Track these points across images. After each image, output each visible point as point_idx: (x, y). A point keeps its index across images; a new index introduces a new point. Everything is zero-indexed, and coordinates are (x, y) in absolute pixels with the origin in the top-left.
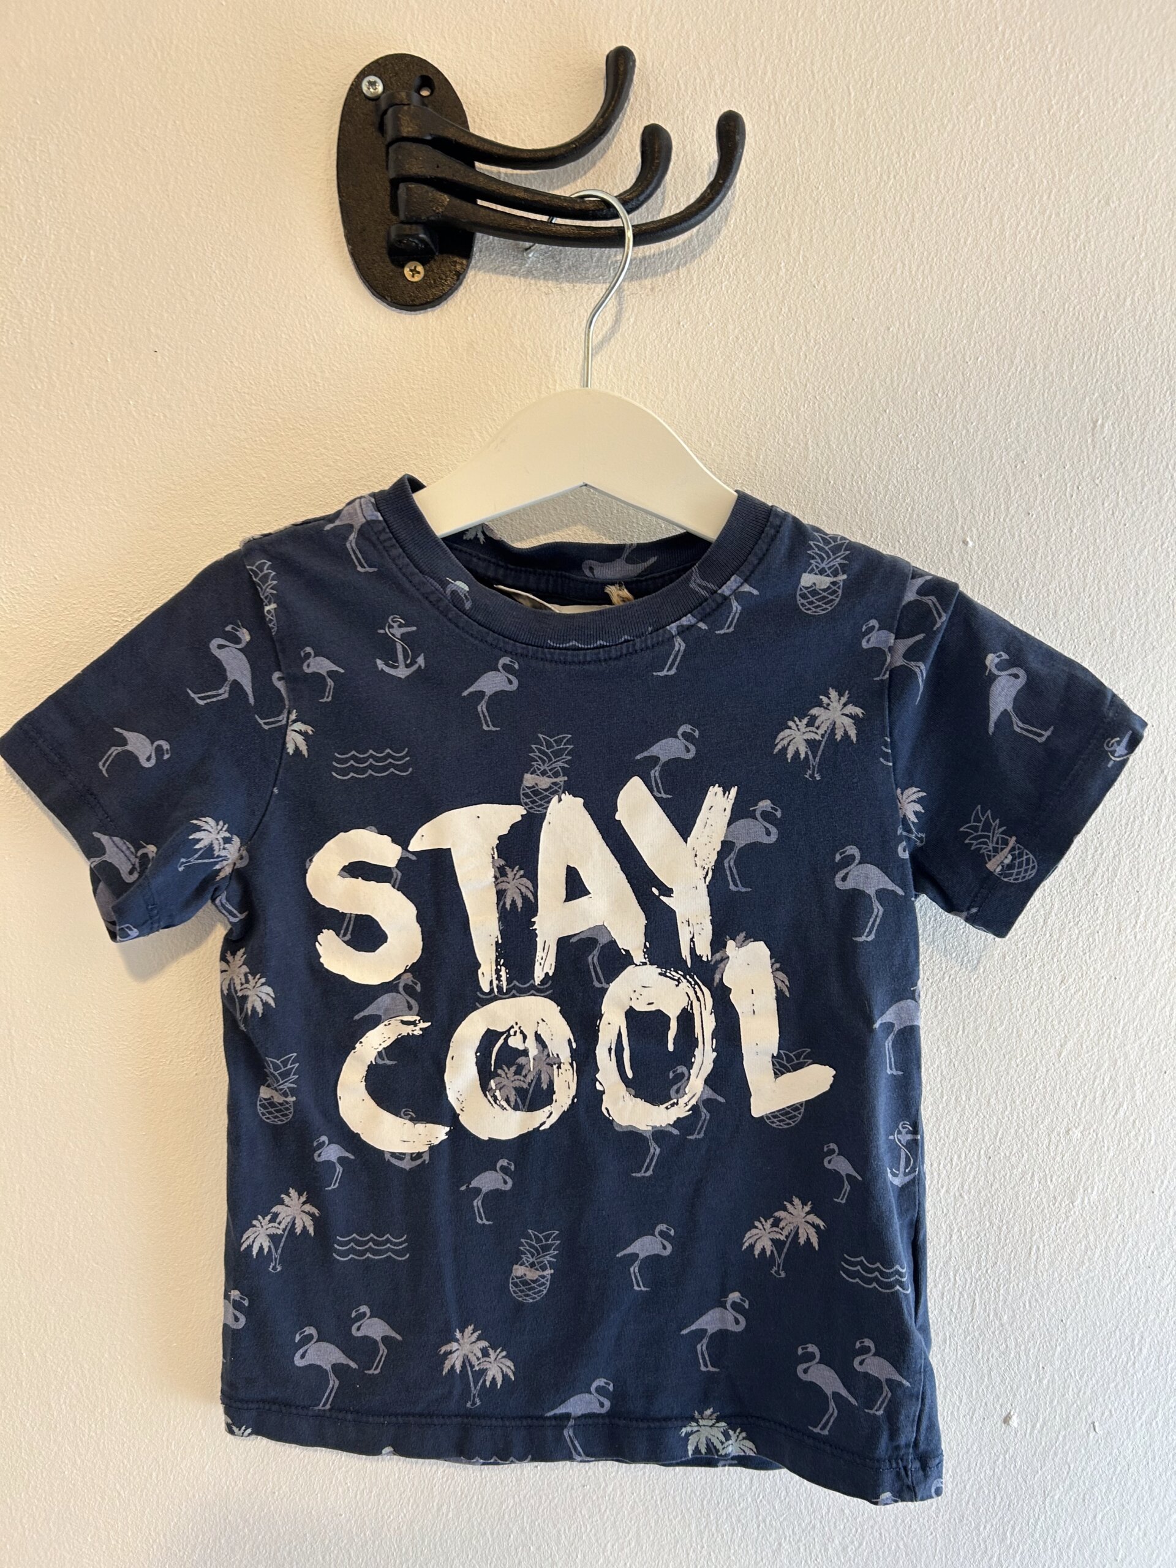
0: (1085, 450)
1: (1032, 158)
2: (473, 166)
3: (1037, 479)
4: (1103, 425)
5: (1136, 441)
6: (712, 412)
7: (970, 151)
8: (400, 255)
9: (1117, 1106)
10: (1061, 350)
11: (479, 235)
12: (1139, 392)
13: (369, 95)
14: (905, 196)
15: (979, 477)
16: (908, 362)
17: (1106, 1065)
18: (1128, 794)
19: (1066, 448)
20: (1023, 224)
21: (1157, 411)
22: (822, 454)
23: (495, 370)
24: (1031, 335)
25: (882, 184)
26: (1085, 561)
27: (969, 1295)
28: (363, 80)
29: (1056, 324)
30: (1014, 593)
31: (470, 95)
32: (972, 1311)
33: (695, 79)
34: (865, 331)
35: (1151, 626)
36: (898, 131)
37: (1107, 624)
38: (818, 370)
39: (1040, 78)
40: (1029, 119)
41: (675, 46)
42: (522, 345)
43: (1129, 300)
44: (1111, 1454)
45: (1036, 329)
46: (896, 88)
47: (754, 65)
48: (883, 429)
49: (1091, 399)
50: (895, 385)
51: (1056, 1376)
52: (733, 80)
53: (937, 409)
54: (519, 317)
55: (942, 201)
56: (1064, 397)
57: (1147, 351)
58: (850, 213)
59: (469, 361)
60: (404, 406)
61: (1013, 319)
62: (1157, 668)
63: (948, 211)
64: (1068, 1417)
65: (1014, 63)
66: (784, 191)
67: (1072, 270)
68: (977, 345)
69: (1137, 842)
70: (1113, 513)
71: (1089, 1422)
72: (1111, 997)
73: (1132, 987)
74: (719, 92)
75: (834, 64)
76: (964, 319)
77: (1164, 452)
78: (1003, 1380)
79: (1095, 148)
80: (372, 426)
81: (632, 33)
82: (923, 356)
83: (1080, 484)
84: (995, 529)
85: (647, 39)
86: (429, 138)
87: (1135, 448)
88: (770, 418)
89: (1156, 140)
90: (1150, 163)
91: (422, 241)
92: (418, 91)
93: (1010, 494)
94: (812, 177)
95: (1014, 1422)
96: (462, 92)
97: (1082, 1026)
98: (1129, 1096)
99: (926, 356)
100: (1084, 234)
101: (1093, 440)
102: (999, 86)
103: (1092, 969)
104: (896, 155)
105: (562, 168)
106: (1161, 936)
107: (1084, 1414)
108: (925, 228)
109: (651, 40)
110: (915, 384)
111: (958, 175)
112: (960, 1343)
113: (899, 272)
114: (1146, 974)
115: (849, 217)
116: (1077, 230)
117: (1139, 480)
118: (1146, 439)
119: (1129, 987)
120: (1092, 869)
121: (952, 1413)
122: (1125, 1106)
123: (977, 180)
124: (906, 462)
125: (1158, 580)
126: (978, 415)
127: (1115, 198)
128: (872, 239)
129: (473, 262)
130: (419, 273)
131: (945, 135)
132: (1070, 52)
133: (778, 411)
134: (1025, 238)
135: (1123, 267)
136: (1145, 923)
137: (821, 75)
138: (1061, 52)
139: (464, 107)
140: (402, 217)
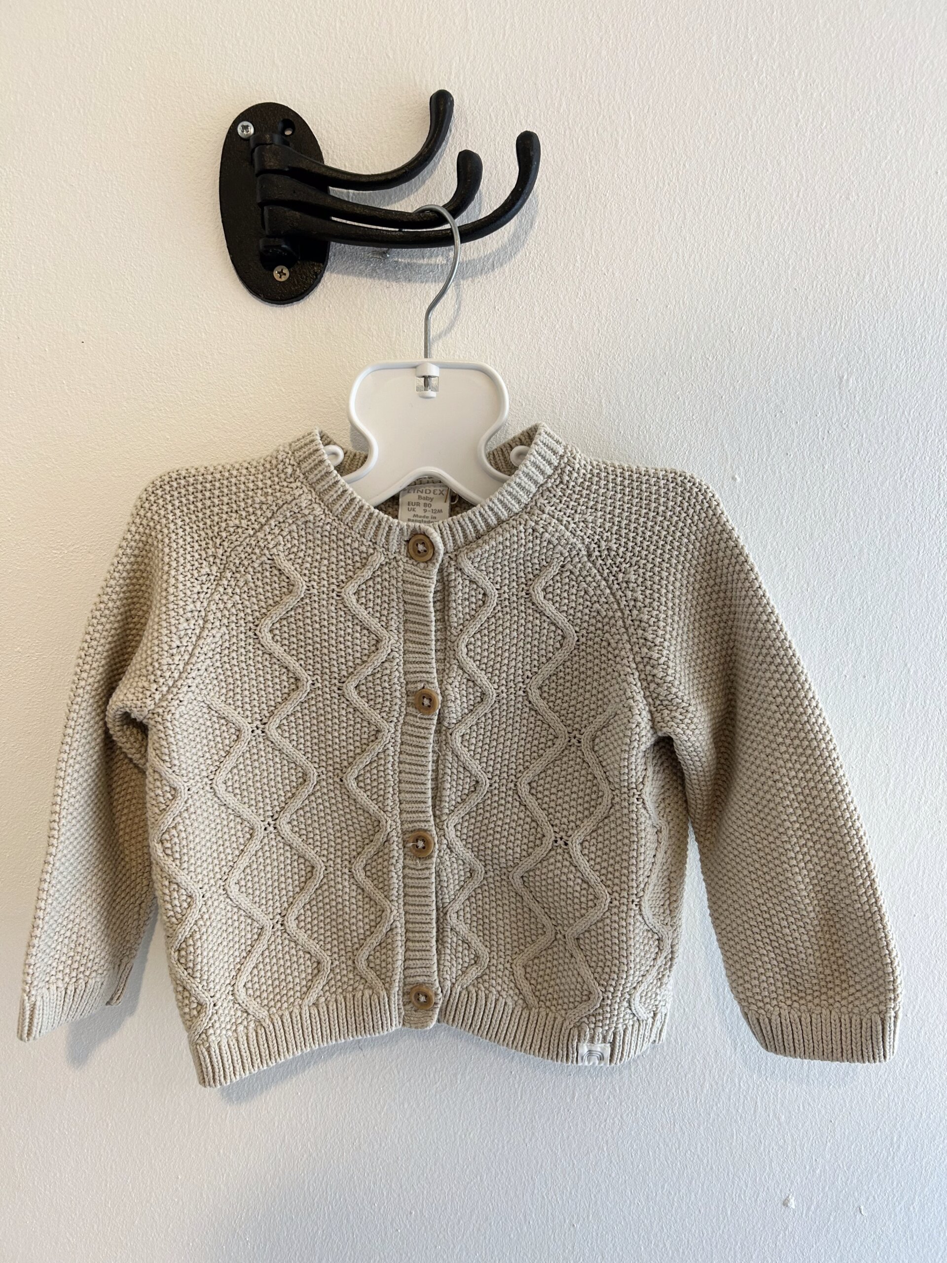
0: (834, 401)
1: (783, 163)
2: (327, 191)
3: (793, 426)
4: (848, 380)
5: (876, 393)
7: (731, 160)
8: (270, 262)
10: (811, 320)
11: (332, 243)
12: (878, 353)
13: (242, 136)
14: (678, 199)
15: (744, 425)
16: (683, 333)
18: (877, 684)
19: (817, 400)
20: (776, 218)
21: (894, 367)
22: (614, 409)
23: (347, 349)
24: (786, 308)
25: (659, 190)
26: (835, 492)
27: (752, 1098)
28: (238, 124)
29: (807, 298)
30: (777, 520)
31: (324, 132)
32: (755, 1111)
33: (504, 112)
34: (647, 309)
35: (893, 545)
36: (671, 146)
37: (855, 543)
38: (609, 341)
39: (789, 98)
40: (780, 132)
41: (487, 86)
42: (369, 329)
43: (867, 278)
44: (875, 1233)
45: (790, 303)
46: (669, 112)
47: (552, 98)
48: (664, 388)
49: (837, 359)
50: (673, 352)
51: (827, 1167)
52: (535, 111)
53: (708, 371)
54: (366, 306)
55: (709, 202)
56: (814, 357)
57: (884, 318)
58: (632, 214)
59: (327, 343)
60: (276, 380)
61: (770, 295)
62: (899, 579)
63: (714, 210)
64: (837, 1201)
65: (766, 86)
66: (578, 198)
67: (819, 254)
68: (741, 317)
69: (886, 724)
70: (859, 452)
71: (856, 1206)
75: (617, 95)
76: (729, 296)
77: (900, 400)
78: (782, 1168)
79: (836, 153)
80: (252, 396)
81: (453, 77)
82: (695, 327)
83: (830, 429)
84: (759, 467)
85: (465, 82)
86: (287, 169)
87: (875, 398)
88: (571, 382)
89: (888, 144)
90: (884, 164)
91: (284, 250)
92: (282, 134)
93: (771, 438)
94: (601, 186)
95: (792, 1203)
96: (316, 131)
99: (698, 328)
100: (829, 223)
101: (840, 393)
102: (754, 106)
104: (669, 166)
105: (398, 187)
106: (908, 802)
107: (851, 1199)
108: (695, 224)
109: (468, 83)
110: (690, 351)
111: (721, 180)
112: (745, 1138)
113: (674, 260)
114: (896, 833)
115: (632, 218)
116: (822, 221)
117: (880, 424)
118: (885, 391)
119: (882, 844)
121: (739, 1196)
123: (737, 184)
124: (683, 413)
126: (743, 374)
127: (854, 194)
128: (651, 234)
129: (329, 264)
130: (285, 274)
131: (710, 148)
132: (813, 74)
133: (576, 376)
134: (779, 228)
135: (862, 250)
137: (606, 104)
138: (806, 76)
139: (319, 143)
140: (267, 232)
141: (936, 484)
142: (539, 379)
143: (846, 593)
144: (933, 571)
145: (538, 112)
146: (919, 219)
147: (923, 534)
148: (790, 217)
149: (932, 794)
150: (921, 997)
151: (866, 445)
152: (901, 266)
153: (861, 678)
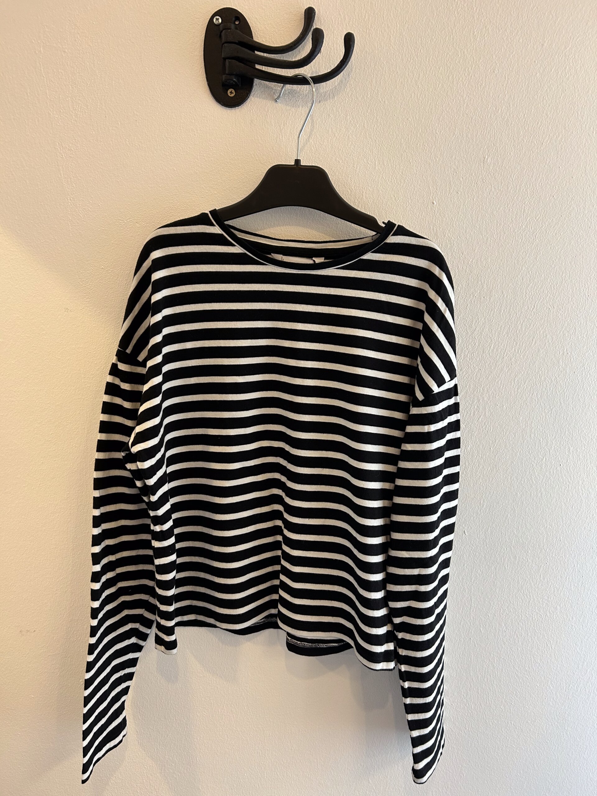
0: (480, 168)
1: (466, 52)
2: (254, 52)
3: (461, 179)
4: (487, 159)
5: (500, 166)
6: (340, 150)
7: (442, 49)
8: (226, 86)
9: (479, 417)
10: (473, 130)
11: (255, 79)
12: (502, 146)
13: (216, 23)
14: (416, 66)
15: (439, 178)
16: (415, 132)
17: (476, 401)
18: (490, 301)
19: (473, 168)
20: (461, 79)
21: (509, 154)
23: (260, 131)
24: (462, 123)
25: (408, 62)
26: (478, 211)
28: (214, 17)
29: (472, 119)
30: (451, 223)
31: (254, 23)
34: (399, 120)
35: (501, 237)
36: (415, 41)
37: (485, 236)
38: (381, 135)
39: (471, 21)
40: (466, 37)
42: (271, 122)
43: (500, 110)
44: (471, 543)
45: (464, 120)
46: (415, 24)
47: (361, 14)
48: (404, 158)
49: (483, 149)
50: (409, 141)
53: (425, 151)
54: (270, 111)
55: (431, 69)
56: (473, 148)
57: (506, 130)
58: (395, 73)
59: (251, 127)
60: (226, 144)
61: (455, 116)
62: (503, 253)
63: (433, 73)
65: (461, 14)
66: (371, 64)
67: (479, 98)
68: (441, 127)
69: (492, 319)
70: (490, 194)
71: (463, 530)
72: (479, 376)
73: (487, 373)
74: (347, 24)
75: (392, 14)
76: (437, 116)
77: (510, 170)
79: (490, 49)
80: (215, 151)
82: (420, 130)
83: (477, 182)
84: (445, 198)
86: (237, 42)
87: (499, 168)
88: (362, 153)
89: (514, 46)
90: (511, 56)
91: (234, 81)
92: (235, 23)
93: (451, 185)
94: (381, 59)
96: (251, 22)
97: (468, 387)
98: (484, 414)
100: (484, 83)
101: (483, 165)
102: (455, 24)
103: (472, 366)
104: (414, 50)
105: (287, 53)
106: (499, 354)
107: (461, 528)
108: (423, 80)
109: (322, 3)
110: (417, 141)
111: (437, 59)
113: (413, 97)
114: (493, 368)
115: (395, 75)
116: (481, 82)
117: (500, 181)
118: (504, 165)
119: (486, 373)
120: (474, 329)
122: (482, 417)
123: (444, 61)
124: (412, 171)
125: (505, 220)
126: (440, 154)
127: (497, 69)
128: (403, 83)
129: (253, 89)
130: (233, 93)
131: (433, 43)
132: (483, 10)
133: (365, 150)
134: (462, 84)
135: (498, 97)
136: (493, 350)
137: (386, 18)
138: (479, 10)
139: (252, 29)
140: (227, 72)
141: (523, 210)
142: (348, 151)
143: (479, 259)
144: (518, 251)
145: (354, 20)
146: (525, 84)
147: (515, 233)
148: (467, 79)
149: (510, 352)
150: (497, 441)
151: (493, 190)
152: (515, 106)
153: (482, 298)
